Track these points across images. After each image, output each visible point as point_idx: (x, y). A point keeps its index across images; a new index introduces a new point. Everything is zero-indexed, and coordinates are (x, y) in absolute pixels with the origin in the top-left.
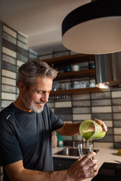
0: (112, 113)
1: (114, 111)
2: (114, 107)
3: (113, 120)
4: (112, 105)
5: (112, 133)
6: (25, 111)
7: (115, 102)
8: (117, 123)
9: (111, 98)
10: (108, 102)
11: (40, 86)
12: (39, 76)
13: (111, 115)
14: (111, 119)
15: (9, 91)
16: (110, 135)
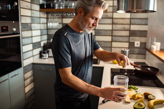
0: (112, 30)
1: (114, 29)
2: (114, 26)
3: (112, 36)
4: (113, 24)
5: (110, 46)
6: (77, 31)
7: (115, 21)
8: (115, 38)
9: (112, 18)
10: (110, 21)
11: (95, 14)
12: (96, 6)
13: (111, 31)
14: (111, 35)
15: (26, 8)
16: (109, 47)
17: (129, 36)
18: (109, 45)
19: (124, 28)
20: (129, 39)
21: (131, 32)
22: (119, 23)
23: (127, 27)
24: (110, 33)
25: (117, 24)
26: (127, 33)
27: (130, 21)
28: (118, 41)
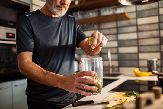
0: (138, 39)
1: (139, 37)
2: (140, 34)
3: (138, 46)
4: (138, 31)
5: (137, 58)
7: (140, 28)
8: (142, 49)
9: (137, 25)
10: (134, 29)
14: (136, 44)
16: (135, 60)
17: (160, 44)
18: (135, 57)
19: (152, 35)
20: (160, 48)
21: (161, 39)
22: (145, 29)
23: (155, 33)
24: (135, 42)
25: (142, 31)
26: (156, 41)
27: (159, 26)
28: (146, 51)
